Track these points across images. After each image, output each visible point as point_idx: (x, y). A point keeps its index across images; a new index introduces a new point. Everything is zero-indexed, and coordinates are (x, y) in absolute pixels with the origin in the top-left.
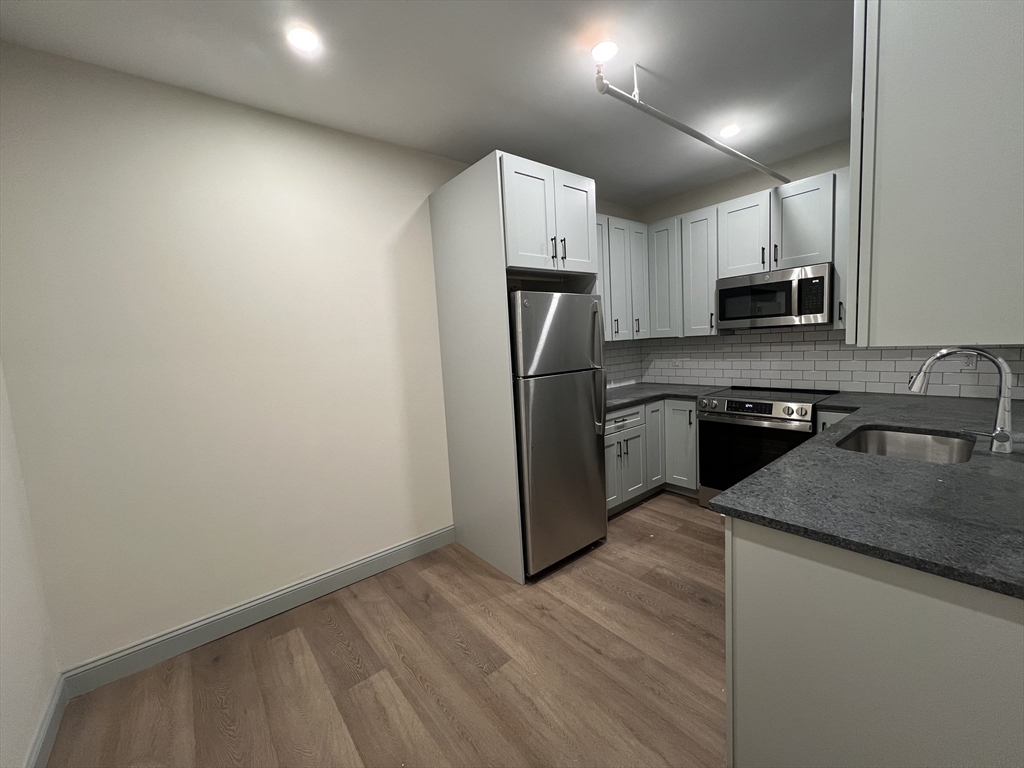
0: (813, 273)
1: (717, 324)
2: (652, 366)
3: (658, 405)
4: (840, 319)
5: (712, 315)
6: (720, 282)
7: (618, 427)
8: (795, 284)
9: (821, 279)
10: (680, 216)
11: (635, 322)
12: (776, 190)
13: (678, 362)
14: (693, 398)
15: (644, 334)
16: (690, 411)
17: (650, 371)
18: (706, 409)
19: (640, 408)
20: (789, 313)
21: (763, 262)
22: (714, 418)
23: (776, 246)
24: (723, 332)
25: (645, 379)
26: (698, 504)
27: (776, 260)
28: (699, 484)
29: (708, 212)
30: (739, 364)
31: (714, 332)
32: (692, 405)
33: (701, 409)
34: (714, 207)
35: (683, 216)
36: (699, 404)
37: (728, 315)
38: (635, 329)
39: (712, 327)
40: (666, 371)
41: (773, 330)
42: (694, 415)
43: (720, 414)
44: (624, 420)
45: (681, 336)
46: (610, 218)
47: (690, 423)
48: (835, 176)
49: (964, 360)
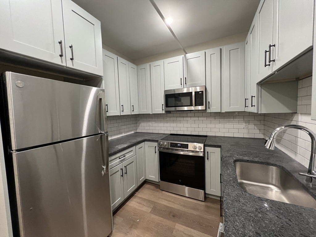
0: (199, 89)
1: (165, 109)
2: (141, 125)
3: (142, 145)
4: (209, 108)
5: (163, 105)
6: (165, 91)
7: (121, 161)
8: (193, 94)
9: (202, 92)
10: (150, 63)
11: (132, 107)
12: (185, 55)
13: (150, 124)
14: (157, 141)
15: (136, 112)
16: (155, 147)
17: (140, 127)
18: (162, 147)
19: (133, 148)
20: (191, 105)
21: (181, 84)
22: (165, 151)
23: (186, 78)
24: (168, 112)
25: (138, 131)
26: (159, 188)
27: (186, 84)
28: (160, 180)
29: (160, 62)
30: (173, 125)
31: (164, 112)
32: (156, 144)
33: (160, 146)
34: (163, 60)
35: (151, 63)
36: (159, 144)
37: (169, 105)
38: (132, 110)
39: (163, 110)
40: (145, 127)
41: (184, 112)
42: (157, 148)
43: (167, 149)
44: (124, 156)
45: (151, 113)
46: (118, 57)
47: (156, 152)
48: (205, 52)
49: (244, 124)
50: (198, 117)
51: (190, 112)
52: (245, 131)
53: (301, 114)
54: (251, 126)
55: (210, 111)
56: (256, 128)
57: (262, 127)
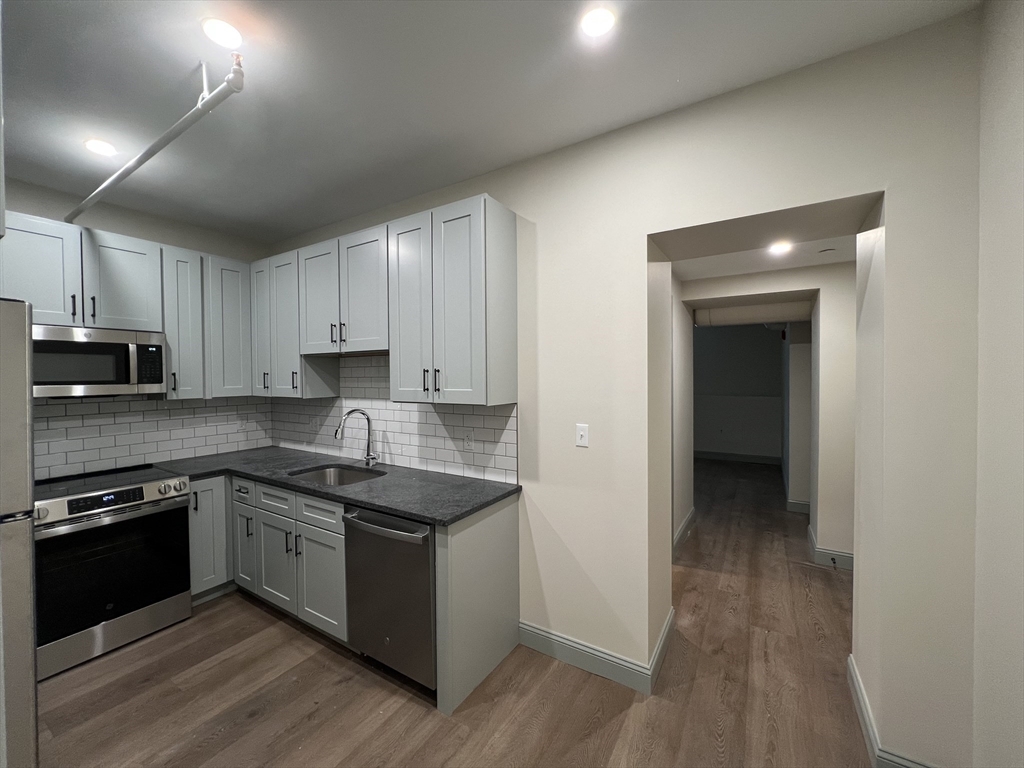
4: (173, 389)
8: (133, 349)
9: (159, 347)
12: (89, 232)
21: (75, 314)
23: (93, 299)
48: (161, 250)
49: (239, 422)
50: (114, 414)
51: (111, 399)
52: (241, 437)
53: (346, 398)
54: (253, 425)
55: (177, 396)
56: (259, 428)
57: (269, 425)
